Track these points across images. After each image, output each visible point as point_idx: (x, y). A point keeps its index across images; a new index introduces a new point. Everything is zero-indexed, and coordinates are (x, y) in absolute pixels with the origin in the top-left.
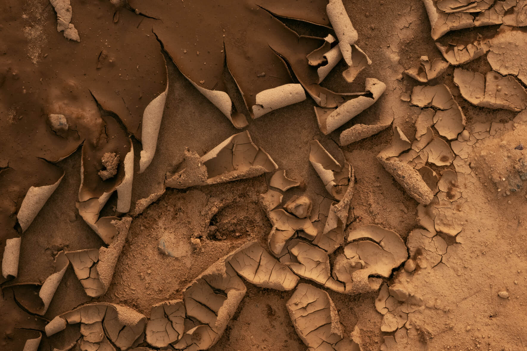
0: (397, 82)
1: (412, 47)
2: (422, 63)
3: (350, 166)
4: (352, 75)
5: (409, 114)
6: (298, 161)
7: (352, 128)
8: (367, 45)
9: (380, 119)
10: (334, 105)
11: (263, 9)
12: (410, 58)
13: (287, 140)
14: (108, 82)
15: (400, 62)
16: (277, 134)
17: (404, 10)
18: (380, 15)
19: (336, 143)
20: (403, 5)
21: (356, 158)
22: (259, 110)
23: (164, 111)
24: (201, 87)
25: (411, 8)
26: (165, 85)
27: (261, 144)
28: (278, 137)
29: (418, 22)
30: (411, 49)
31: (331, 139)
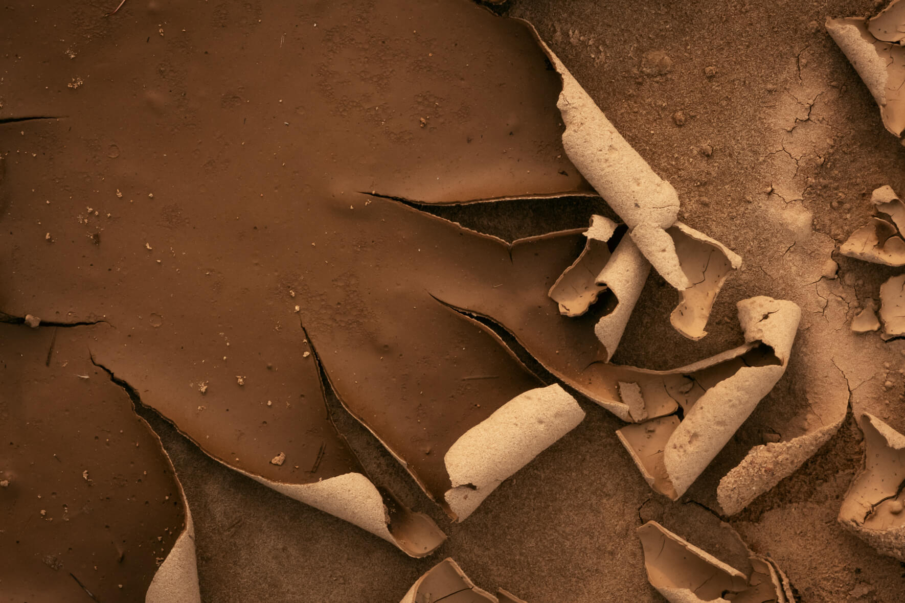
0: (824, 285)
1: (836, 172)
2: (881, 210)
3: (770, 566)
4: (697, 312)
5: (887, 365)
6: (619, 590)
7: (743, 463)
8: (706, 205)
9: (810, 405)
10: (671, 407)
11: (382, 196)
12: (841, 203)
13: (568, 543)
14: (18, 542)
15: (816, 227)
16: (536, 535)
17: (780, 72)
18: (715, 108)
19: (707, 509)
20: (771, 59)
21: (777, 535)
22: (466, 498)
23: (200, 574)
24: (281, 484)
25: (798, 61)
26: (179, 503)
27: (500, 575)
28: (541, 540)
29: (832, 96)
30: (835, 179)
31: (691, 501)
